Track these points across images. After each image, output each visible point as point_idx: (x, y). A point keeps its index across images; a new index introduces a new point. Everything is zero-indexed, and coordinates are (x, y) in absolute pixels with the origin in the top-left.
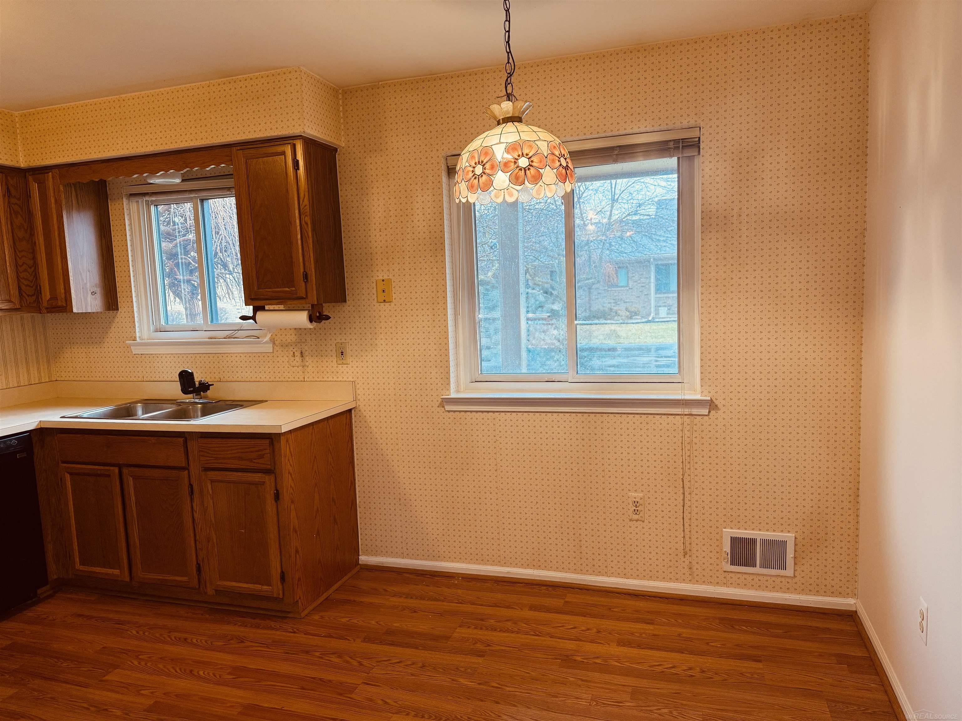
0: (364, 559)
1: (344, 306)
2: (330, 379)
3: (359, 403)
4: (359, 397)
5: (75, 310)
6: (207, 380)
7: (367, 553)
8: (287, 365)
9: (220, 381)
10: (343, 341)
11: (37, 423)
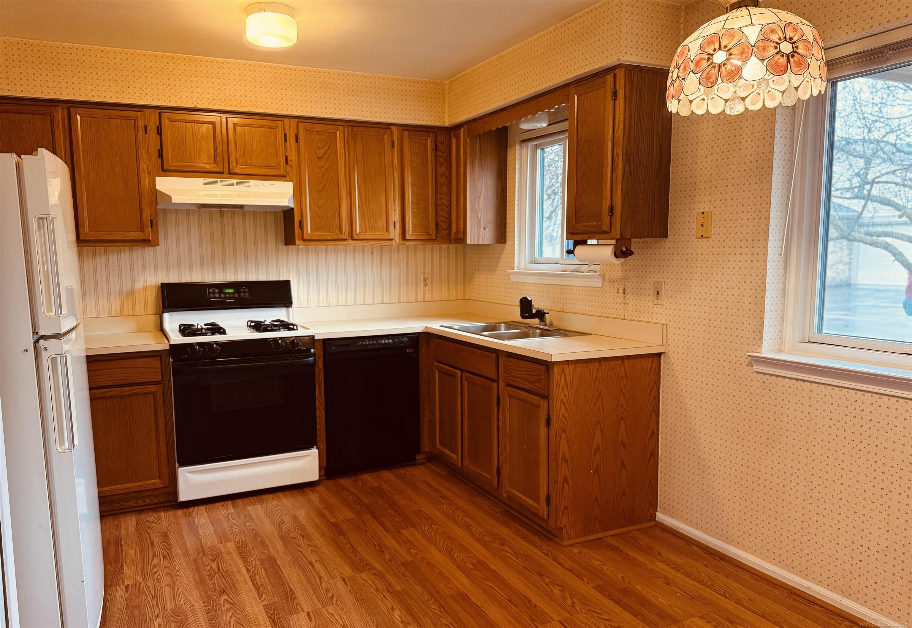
0: (660, 516)
1: (665, 242)
2: (646, 319)
3: (669, 348)
4: (669, 342)
5: (468, 242)
6: (544, 308)
7: (665, 512)
8: (613, 301)
9: (563, 312)
10: (661, 279)
11: (423, 328)
